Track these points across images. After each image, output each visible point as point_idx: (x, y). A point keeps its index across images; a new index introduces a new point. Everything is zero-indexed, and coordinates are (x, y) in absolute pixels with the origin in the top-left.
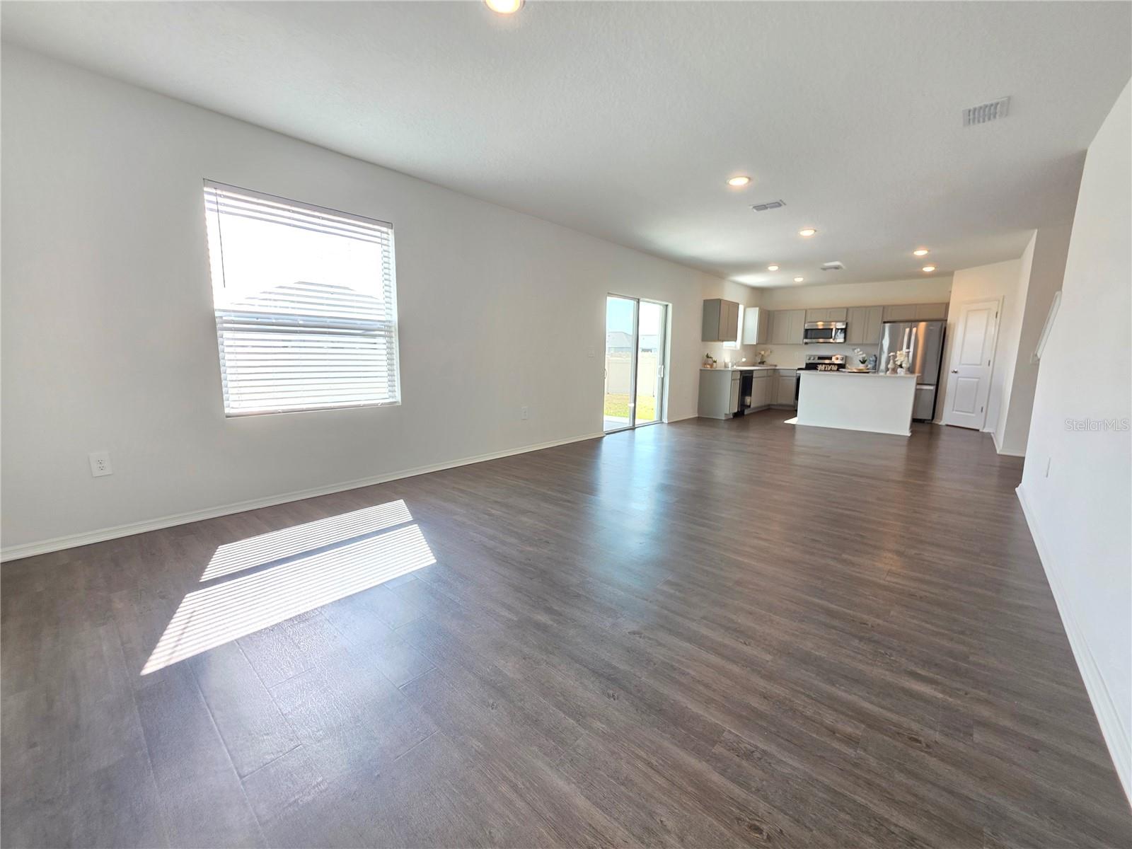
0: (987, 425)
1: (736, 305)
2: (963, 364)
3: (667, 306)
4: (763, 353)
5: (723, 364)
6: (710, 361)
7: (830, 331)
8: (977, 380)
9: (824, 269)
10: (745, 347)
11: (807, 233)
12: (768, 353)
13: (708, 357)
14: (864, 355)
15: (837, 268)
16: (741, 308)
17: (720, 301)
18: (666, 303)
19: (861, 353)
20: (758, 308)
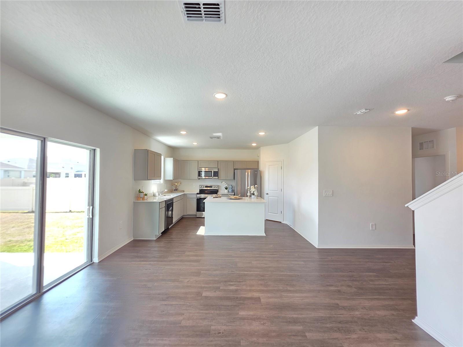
0: (284, 220)
1: (160, 155)
2: (270, 190)
3: (94, 150)
4: (176, 184)
5: (153, 194)
6: (142, 195)
7: (211, 172)
8: (277, 198)
9: (211, 138)
10: (166, 181)
11: (220, 96)
12: (179, 184)
13: (140, 192)
14: (227, 185)
15: (218, 137)
16: (162, 157)
17: (147, 151)
18: (94, 148)
19: (225, 184)
20: (173, 158)
